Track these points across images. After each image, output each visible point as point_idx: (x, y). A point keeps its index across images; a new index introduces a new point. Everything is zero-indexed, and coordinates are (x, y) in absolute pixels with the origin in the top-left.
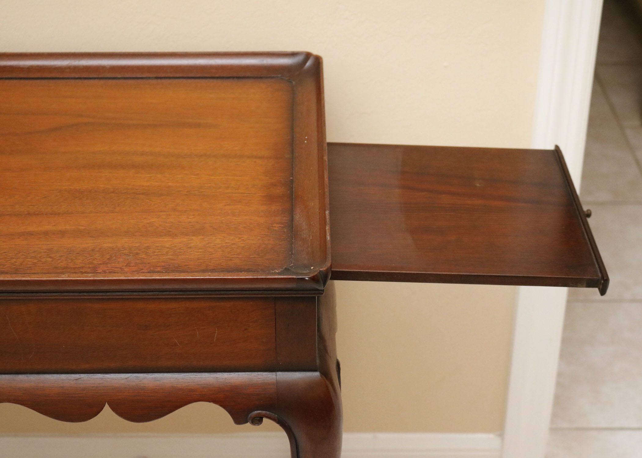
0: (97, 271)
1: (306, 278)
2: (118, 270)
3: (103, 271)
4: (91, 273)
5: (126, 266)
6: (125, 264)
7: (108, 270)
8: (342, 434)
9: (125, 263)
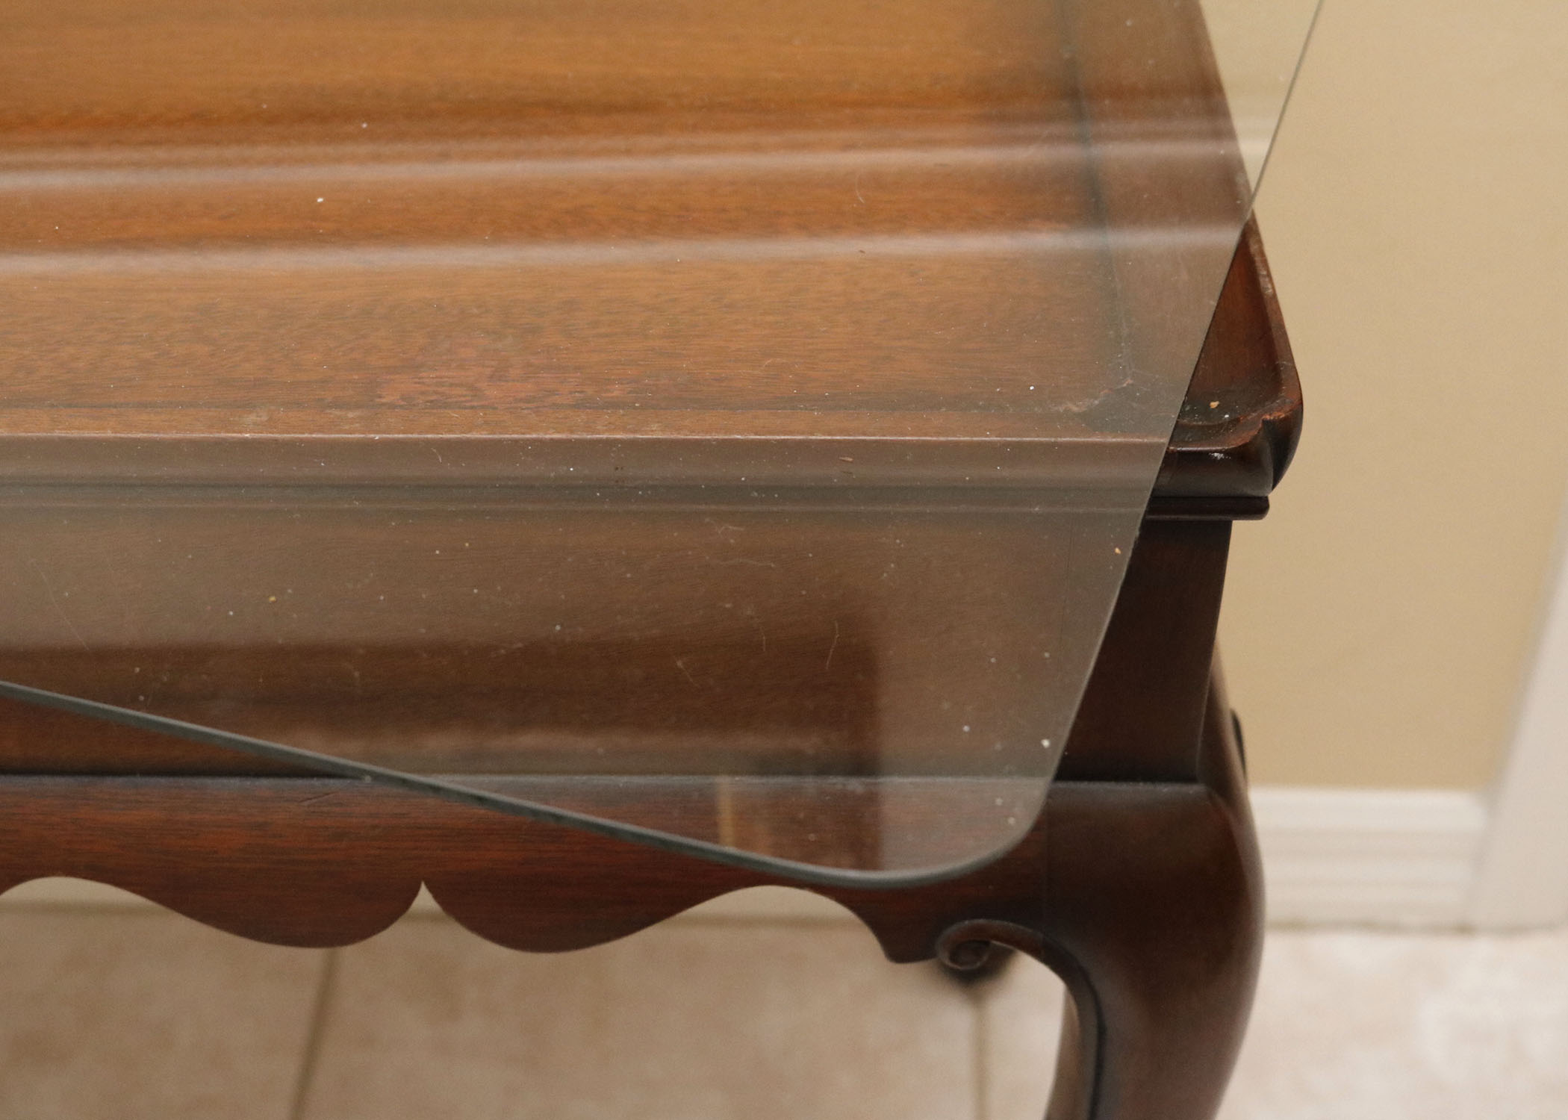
0: (380, 397)
1: (1216, 454)
2: (460, 396)
3: (403, 399)
4: (358, 406)
5: (491, 377)
6: (488, 371)
7: (423, 393)
8: (1262, 938)
9: (488, 367)
